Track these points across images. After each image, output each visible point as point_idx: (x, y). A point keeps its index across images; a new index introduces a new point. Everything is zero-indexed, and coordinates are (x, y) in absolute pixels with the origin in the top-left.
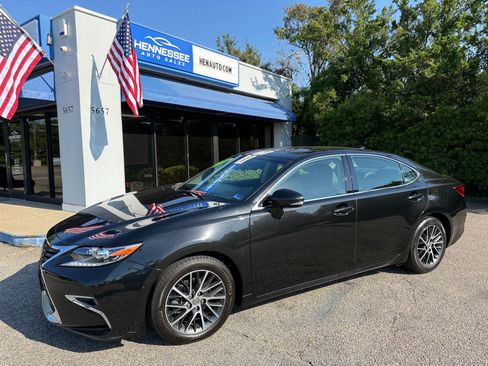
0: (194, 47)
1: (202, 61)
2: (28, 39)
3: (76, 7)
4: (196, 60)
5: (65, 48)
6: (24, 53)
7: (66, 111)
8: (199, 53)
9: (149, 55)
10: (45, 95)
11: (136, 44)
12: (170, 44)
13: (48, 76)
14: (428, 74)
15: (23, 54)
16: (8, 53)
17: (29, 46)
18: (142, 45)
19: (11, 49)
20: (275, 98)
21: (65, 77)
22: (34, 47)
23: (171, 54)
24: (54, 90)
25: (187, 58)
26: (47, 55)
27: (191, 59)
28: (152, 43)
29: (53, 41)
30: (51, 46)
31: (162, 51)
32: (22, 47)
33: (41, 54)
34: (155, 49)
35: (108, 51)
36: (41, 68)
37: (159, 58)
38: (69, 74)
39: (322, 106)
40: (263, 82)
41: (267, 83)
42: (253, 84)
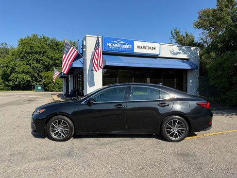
1: (139, 47)
2: (74, 48)
3: (87, 35)
4: (135, 47)
6: (72, 53)
9: (113, 48)
11: (108, 45)
12: (123, 43)
13: (81, 59)
16: (67, 53)
17: (74, 50)
19: (68, 52)
20: (187, 58)
21: (85, 59)
23: (123, 46)
24: (83, 64)
25: (131, 47)
27: (133, 47)
28: (115, 43)
29: (83, 47)
31: (119, 46)
32: (72, 51)
33: (77, 52)
36: (78, 57)
40: (178, 51)
41: (181, 51)
42: (171, 52)
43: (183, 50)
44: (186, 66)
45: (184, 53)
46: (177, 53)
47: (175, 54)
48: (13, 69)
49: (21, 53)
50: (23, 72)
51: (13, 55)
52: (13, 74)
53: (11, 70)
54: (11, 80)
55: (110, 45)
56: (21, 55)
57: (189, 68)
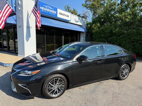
0: (58, 9)
1: (60, 13)
2: (8, 5)
5: (19, 8)
7: (19, 27)
8: (59, 11)
9: (44, 11)
10: (13, 22)
12: (51, 8)
13: (14, 16)
14: (127, 20)
15: (7, 9)
16: (2, 9)
17: (9, 7)
18: (42, 8)
19: (3, 8)
20: (81, 25)
21: (19, 17)
22: (10, 8)
24: (16, 21)
26: (14, 10)
27: (57, 13)
28: (45, 8)
29: (16, 6)
30: (15, 7)
31: (48, 10)
33: (12, 10)
34: (46, 9)
35: (32, 10)
36: (12, 14)
37: (47, 12)
38: (20, 16)
39: (95, 28)
41: (79, 20)
45: (81, 22)
47: (77, 22)
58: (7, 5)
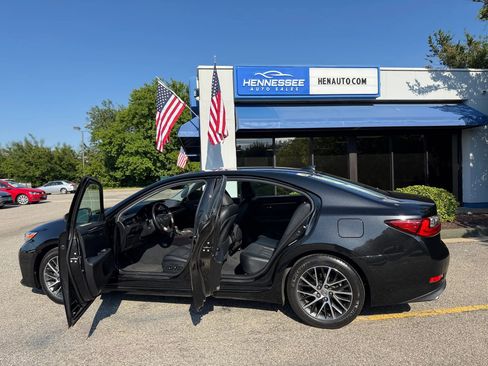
0: (312, 69)
1: (321, 81)
2: (176, 98)
4: (313, 81)
6: (172, 107)
9: (257, 89)
11: (245, 82)
12: (281, 74)
16: (162, 109)
17: (177, 102)
19: (164, 106)
23: (282, 83)
25: (301, 83)
27: (307, 83)
28: (261, 78)
31: (273, 83)
32: (173, 102)
33: (184, 105)
40: (432, 83)
41: (440, 83)
42: (412, 88)
43: (446, 80)
44: (454, 120)
45: (450, 88)
46: (430, 89)
47: (422, 91)
48: (121, 147)
49: (134, 118)
50: (137, 153)
51: (122, 121)
52: (121, 156)
53: (117, 150)
54: (118, 169)
55: (251, 83)
56: (135, 121)
57: (462, 123)
58: (173, 97)
